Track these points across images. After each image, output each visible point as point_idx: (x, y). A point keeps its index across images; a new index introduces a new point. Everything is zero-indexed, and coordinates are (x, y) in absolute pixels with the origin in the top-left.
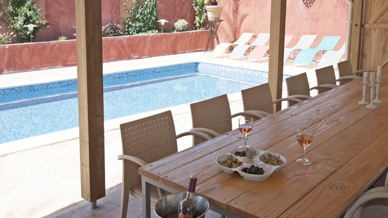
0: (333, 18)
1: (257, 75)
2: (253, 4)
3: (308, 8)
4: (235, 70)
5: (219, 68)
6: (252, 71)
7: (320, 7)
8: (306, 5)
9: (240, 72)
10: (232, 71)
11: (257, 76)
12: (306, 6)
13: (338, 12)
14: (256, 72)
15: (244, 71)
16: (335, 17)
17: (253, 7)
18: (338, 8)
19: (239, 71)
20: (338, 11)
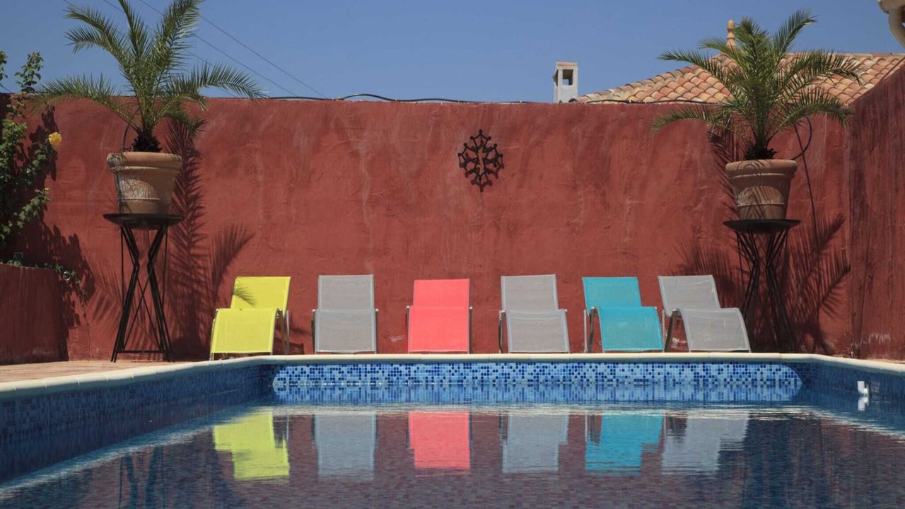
0: (568, 224)
1: (591, 375)
2: (260, 166)
3: (482, 191)
4: (484, 371)
5: (395, 372)
6: (570, 365)
7: (520, 186)
8: (473, 176)
9: (512, 374)
10: (470, 377)
11: (593, 379)
12: (473, 182)
13: (581, 203)
14: (588, 365)
15: (530, 369)
16: (574, 221)
17: (261, 178)
18: (580, 192)
19: (506, 370)
20: (581, 200)
